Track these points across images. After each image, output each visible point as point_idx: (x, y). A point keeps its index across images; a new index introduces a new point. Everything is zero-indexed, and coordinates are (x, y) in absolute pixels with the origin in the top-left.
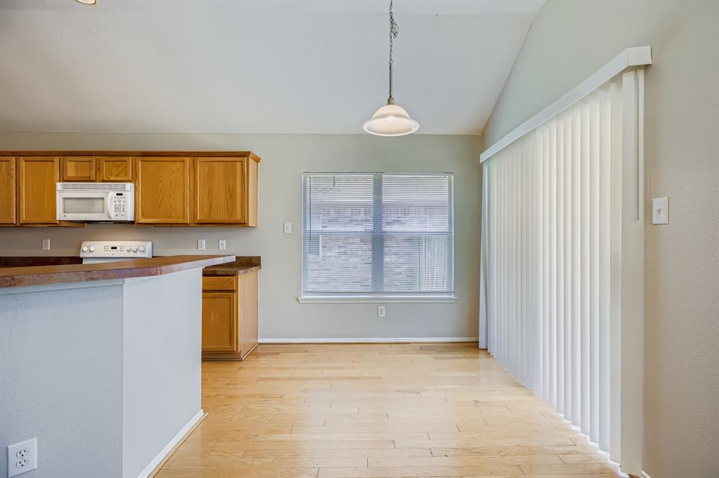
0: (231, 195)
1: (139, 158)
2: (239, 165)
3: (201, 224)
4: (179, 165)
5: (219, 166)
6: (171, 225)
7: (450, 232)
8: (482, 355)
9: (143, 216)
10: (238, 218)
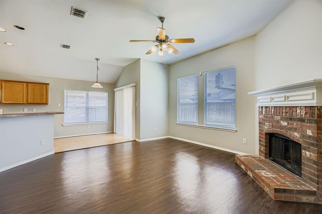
0: (42, 95)
1: (3, 82)
2: (45, 87)
3: (30, 104)
4: (21, 85)
5: (37, 87)
6: (17, 104)
7: (107, 106)
8: (114, 134)
9: (5, 100)
10: (45, 102)
